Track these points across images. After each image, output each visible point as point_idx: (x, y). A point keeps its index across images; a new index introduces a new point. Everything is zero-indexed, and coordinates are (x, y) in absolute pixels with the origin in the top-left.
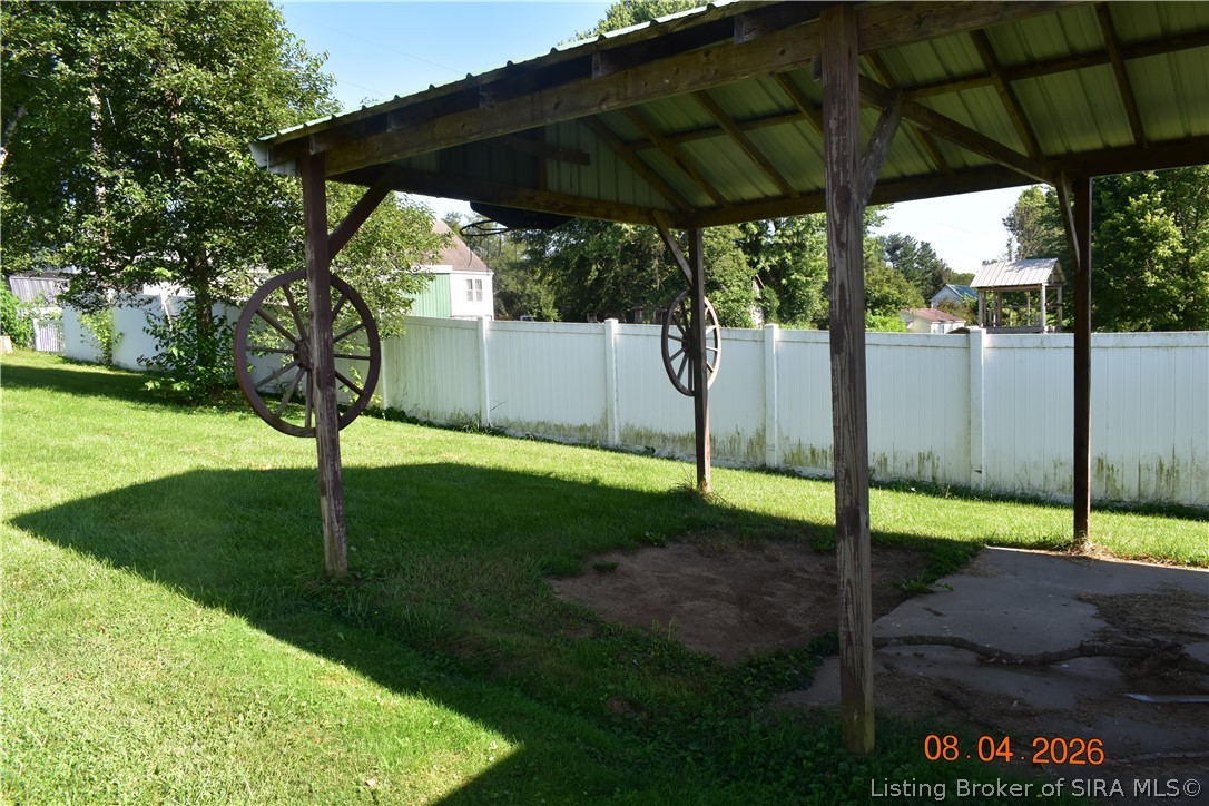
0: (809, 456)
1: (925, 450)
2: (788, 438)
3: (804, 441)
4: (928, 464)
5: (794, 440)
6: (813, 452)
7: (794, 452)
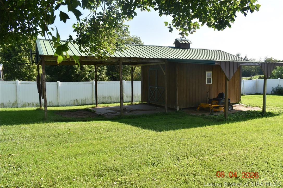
0: (27, 104)
1: (50, 101)
2: (22, 102)
3: (26, 102)
4: (51, 103)
5: (24, 102)
6: (28, 104)
7: (24, 104)
